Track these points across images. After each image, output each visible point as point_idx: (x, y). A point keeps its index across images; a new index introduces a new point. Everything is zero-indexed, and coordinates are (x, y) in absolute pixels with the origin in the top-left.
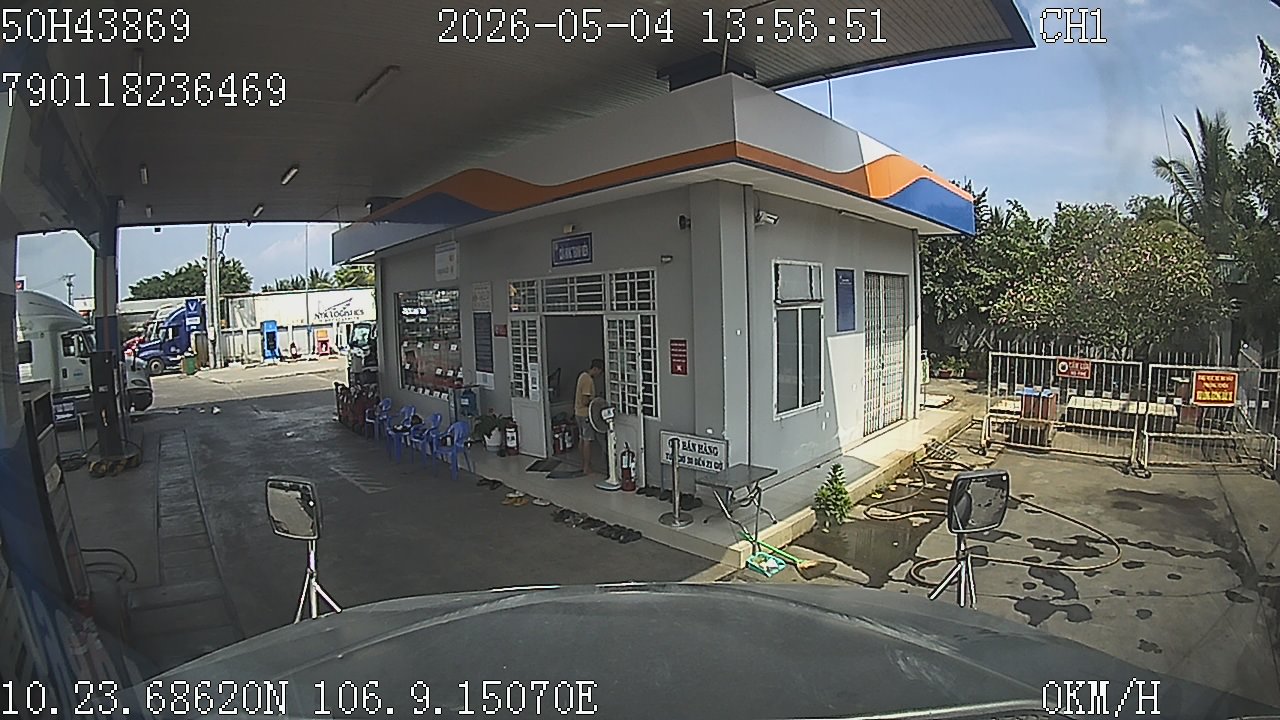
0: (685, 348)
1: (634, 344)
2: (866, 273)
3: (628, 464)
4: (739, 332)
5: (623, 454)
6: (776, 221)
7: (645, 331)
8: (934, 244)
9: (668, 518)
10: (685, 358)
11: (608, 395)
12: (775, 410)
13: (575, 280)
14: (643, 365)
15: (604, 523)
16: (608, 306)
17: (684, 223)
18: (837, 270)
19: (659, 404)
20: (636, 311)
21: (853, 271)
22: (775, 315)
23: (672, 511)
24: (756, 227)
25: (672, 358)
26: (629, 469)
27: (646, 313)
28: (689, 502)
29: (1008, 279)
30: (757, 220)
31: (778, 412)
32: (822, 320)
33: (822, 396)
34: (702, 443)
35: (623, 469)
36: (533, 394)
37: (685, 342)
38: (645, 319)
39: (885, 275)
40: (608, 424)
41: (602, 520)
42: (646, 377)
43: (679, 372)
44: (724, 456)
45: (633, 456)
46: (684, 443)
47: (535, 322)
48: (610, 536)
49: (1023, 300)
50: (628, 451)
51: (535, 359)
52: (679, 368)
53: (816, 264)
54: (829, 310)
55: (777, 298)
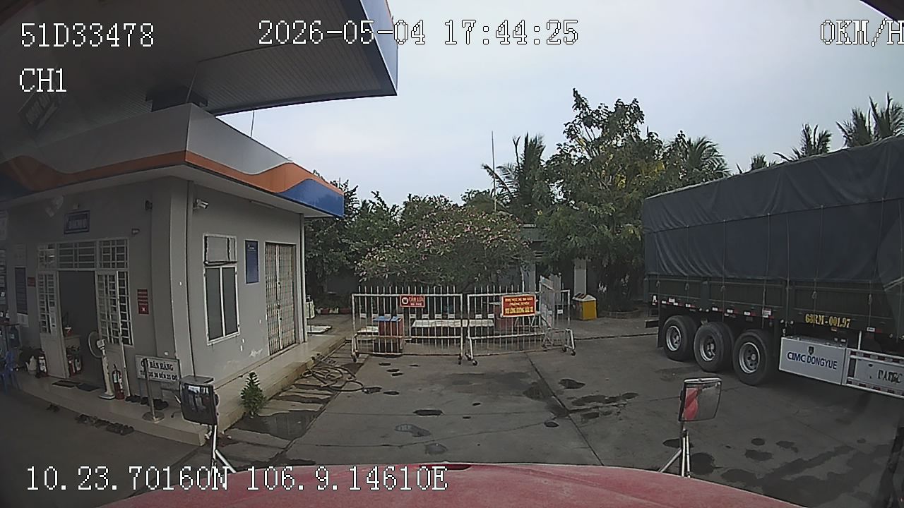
0: (147, 295)
1: (114, 293)
2: (267, 244)
3: (117, 380)
4: (181, 284)
5: (113, 373)
6: (207, 206)
7: (121, 283)
8: (316, 224)
9: (148, 416)
10: (147, 303)
11: (100, 330)
12: (208, 339)
13: (78, 245)
14: (121, 308)
15: (108, 422)
16: (98, 265)
17: (148, 206)
18: (246, 241)
19: (132, 336)
20: (116, 268)
21: (257, 242)
22: (204, 272)
23: (149, 411)
24: (194, 210)
25: (139, 302)
26: (118, 383)
27: (122, 270)
28: (160, 405)
29: (368, 246)
30: (194, 206)
31: (210, 340)
32: (236, 276)
33: (239, 329)
34: (162, 362)
35: (115, 383)
36: (53, 331)
37: (146, 291)
38: (121, 275)
39: (279, 245)
40: (101, 351)
41: (107, 420)
42: (124, 317)
43: (144, 313)
44: (177, 372)
45: (120, 375)
46: (151, 363)
47: (52, 276)
48: (114, 432)
49: (378, 259)
50: (117, 370)
51: (53, 304)
52: (144, 310)
53: (232, 237)
54: (240, 269)
55: (205, 260)
